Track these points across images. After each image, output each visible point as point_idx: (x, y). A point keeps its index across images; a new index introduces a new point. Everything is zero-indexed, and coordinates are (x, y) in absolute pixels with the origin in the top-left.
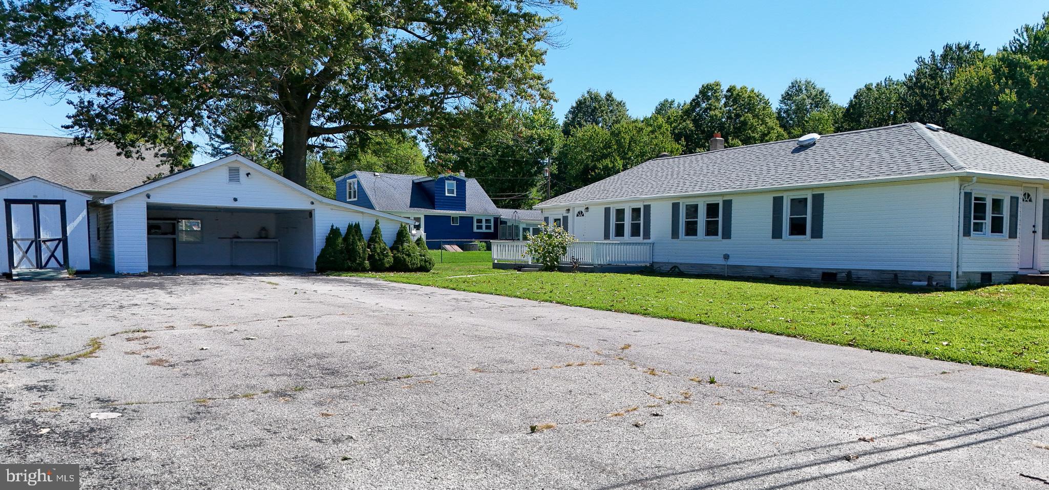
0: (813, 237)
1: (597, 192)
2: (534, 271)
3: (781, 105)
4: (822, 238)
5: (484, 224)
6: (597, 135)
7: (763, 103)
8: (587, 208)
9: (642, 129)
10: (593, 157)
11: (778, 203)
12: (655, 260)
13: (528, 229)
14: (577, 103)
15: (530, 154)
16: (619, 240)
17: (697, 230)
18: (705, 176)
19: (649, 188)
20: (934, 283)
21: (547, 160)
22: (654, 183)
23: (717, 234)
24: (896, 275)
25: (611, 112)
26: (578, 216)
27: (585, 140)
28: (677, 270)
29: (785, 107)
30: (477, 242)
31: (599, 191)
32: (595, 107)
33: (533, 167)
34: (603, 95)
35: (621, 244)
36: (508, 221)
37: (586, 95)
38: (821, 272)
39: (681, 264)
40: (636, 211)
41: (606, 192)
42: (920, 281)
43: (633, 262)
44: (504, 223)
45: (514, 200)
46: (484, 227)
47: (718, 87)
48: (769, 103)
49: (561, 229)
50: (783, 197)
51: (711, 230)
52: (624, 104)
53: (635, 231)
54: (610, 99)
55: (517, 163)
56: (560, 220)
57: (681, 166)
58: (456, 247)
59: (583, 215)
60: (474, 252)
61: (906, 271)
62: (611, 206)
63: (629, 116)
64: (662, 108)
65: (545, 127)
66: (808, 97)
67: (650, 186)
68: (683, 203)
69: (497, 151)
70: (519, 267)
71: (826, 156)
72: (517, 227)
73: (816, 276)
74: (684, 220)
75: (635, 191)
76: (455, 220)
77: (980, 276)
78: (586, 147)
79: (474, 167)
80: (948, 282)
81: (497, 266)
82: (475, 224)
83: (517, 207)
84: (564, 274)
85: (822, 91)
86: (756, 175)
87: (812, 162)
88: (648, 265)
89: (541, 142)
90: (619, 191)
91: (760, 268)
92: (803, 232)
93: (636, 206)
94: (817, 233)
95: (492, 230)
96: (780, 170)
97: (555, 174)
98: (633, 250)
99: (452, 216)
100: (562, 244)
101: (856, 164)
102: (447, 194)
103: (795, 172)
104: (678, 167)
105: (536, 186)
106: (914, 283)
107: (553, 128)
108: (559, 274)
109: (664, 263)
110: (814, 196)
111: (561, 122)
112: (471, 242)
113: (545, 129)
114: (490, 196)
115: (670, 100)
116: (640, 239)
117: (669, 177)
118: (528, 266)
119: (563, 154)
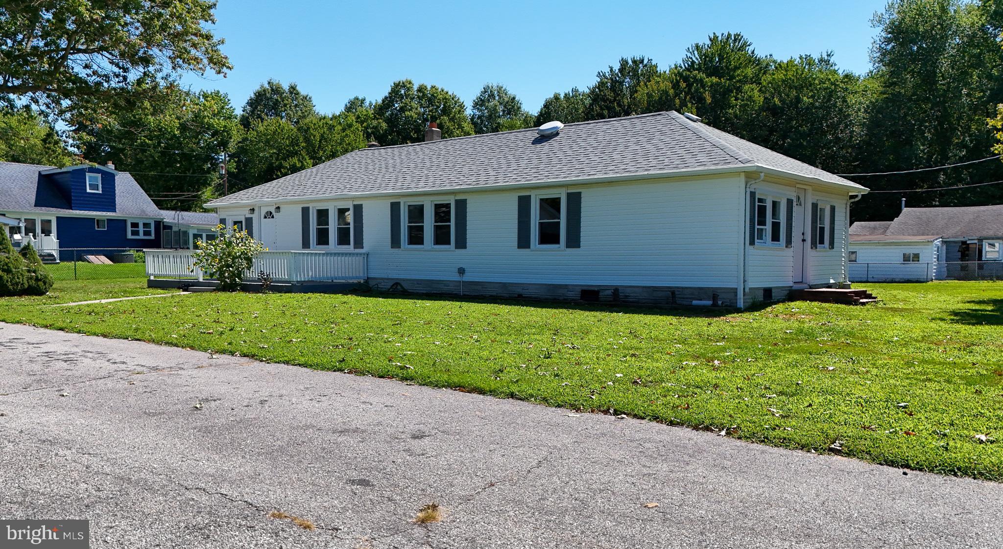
0: (569, 246)
1: (290, 188)
2: (206, 291)
3: (474, 111)
4: (579, 247)
5: (141, 229)
6: (282, 130)
7: (458, 106)
8: (278, 208)
9: (333, 126)
10: (278, 155)
11: (524, 203)
12: (371, 275)
13: (201, 236)
14: (255, 94)
15: (201, 148)
16: (322, 250)
17: (423, 237)
18: (429, 169)
19: (359, 183)
20: (720, 303)
21: (222, 156)
22: (365, 177)
23: (449, 243)
24: (673, 293)
25: (296, 106)
26: (265, 217)
27: (268, 135)
28: (399, 287)
29: (478, 113)
30: (132, 252)
31: (293, 187)
32: (277, 100)
33: (206, 162)
34: (286, 87)
35: (327, 254)
36: (173, 226)
37: (267, 86)
38: (579, 289)
39: (404, 280)
40: (342, 212)
41: (302, 187)
42: (701, 300)
43: (343, 278)
44: (168, 227)
45: (182, 201)
46: (141, 233)
47: (411, 85)
48: (464, 106)
49: (244, 233)
50: (530, 196)
51: (442, 237)
52: (310, 98)
53: (343, 238)
54: (295, 92)
55: (185, 157)
56: (241, 222)
57: (396, 157)
58: (103, 259)
59: (273, 217)
60: (127, 264)
61: (682, 288)
62: (311, 205)
63: (317, 112)
64: (353, 105)
65: (218, 117)
66: (501, 104)
67: (359, 180)
68: (405, 202)
69: (159, 143)
70: (185, 286)
71: (575, 147)
72: (186, 233)
73: (574, 295)
74: (407, 224)
75: (341, 186)
76: (101, 224)
77: (761, 293)
78: (269, 143)
79: (129, 160)
80: (735, 301)
81: (154, 285)
82: (129, 229)
83: (188, 209)
84: (250, 295)
85: (514, 98)
86: (494, 169)
87: (560, 155)
88: (362, 281)
89: (215, 133)
90: (320, 186)
91: (504, 285)
92: (556, 241)
93: (343, 205)
94: (574, 241)
95: (153, 237)
96: (523, 163)
97: (233, 172)
98: (343, 262)
99: (97, 218)
100: (246, 254)
101: (616, 156)
102: (88, 191)
103: (542, 166)
104: (393, 159)
105: (210, 185)
106: (695, 302)
107: (229, 118)
108: (242, 295)
109: (382, 279)
110: (569, 195)
111: (239, 112)
112: (124, 251)
113: (219, 119)
114: (150, 196)
115: (360, 98)
116: (350, 248)
117: (384, 170)
118: (198, 284)
119: (242, 151)
